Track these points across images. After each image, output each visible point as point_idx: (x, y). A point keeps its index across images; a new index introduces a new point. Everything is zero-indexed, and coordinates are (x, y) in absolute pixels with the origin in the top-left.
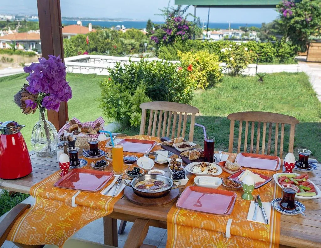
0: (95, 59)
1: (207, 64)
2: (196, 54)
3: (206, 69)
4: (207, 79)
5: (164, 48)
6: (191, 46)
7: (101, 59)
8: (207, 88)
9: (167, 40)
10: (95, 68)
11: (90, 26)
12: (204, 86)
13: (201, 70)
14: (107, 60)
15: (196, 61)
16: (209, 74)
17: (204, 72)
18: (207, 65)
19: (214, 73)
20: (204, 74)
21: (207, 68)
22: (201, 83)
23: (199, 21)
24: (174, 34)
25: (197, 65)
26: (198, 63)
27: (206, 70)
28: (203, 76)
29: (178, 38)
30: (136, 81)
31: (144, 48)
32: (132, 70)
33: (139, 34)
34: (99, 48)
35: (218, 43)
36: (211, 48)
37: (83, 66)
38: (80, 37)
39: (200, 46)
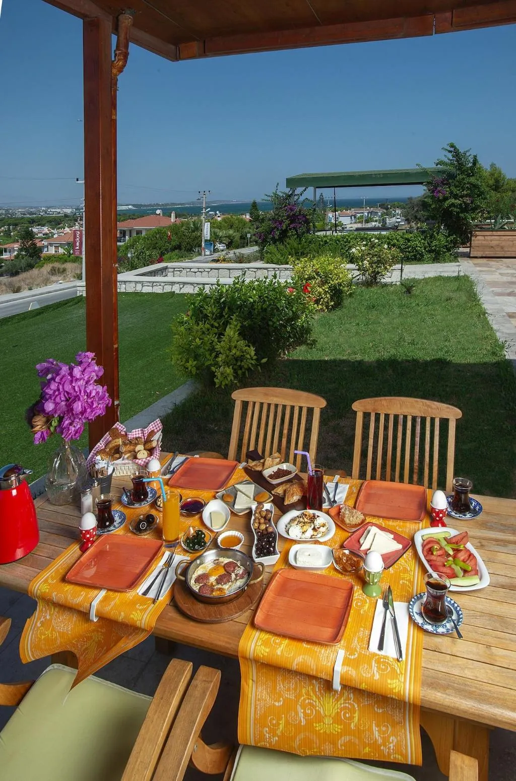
0: (174, 268)
1: (331, 274)
2: (315, 261)
3: (330, 283)
4: (331, 297)
5: (272, 248)
6: (310, 242)
7: (183, 269)
8: (331, 309)
9: (277, 237)
10: (173, 283)
11: (173, 215)
12: (327, 307)
13: (323, 283)
14: (191, 269)
15: (315, 271)
16: (334, 290)
17: (326, 287)
18: (330, 276)
19: (341, 288)
20: (327, 290)
21: (331, 282)
22: (322, 303)
23: (323, 199)
24: (287, 227)
25: (316, 277)
26: (318, 274)
27: (330, 285)
28: (326, 292)
29: (292, 232)
30: (226, 316)
31: (246, 241)
32: (220, 299)
33: (241, 221)
34: (184, 244)
35: (347, 237)
36: (337, 243)
37: (156, 282)
38: (159, 232)
39: (322, 241)
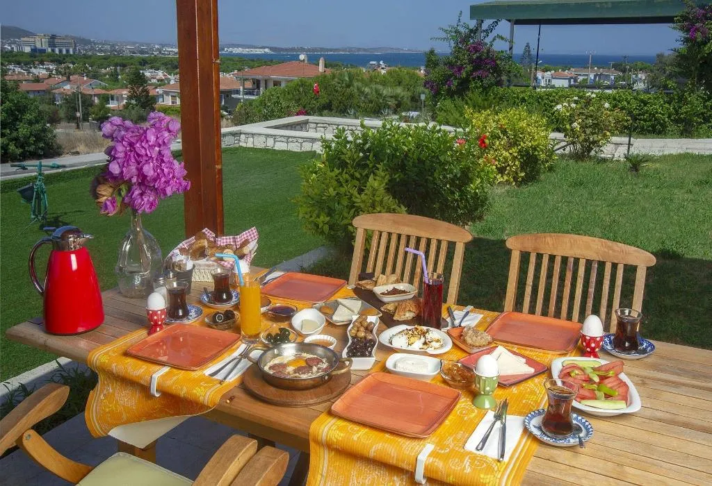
0: (317, 124)
1: (521, 134)
2: (501, 116)
3: (520, 145)
4: (521, 165)
5: (448, 103)
6: (501, 99)
7: (329, 124)
8: (521, 182)
9: (453, 88)
10: (313, 140)
11: (321, 62)
12: (515, 179)
13: (510, 145)
14: (338, 125)
15: (500, 129)
16: (525, 155)
17: (514, 150)
18: (521, 136)
19: (536, 153)
20: (516, 154)
21: (522, 144)
22: (508, 173)
23: (529, 51)
24: (468, 75)
25: (501, 136)
26: (504, 132)
27: (519, 147)
28: (514, 158)
29: (476, 83)
31: (419, 104)
33: (414, 77)
34: (335, 103)
36: (539, 102)
37: (292, 137)
38: (303, 84)
39: (518, 99)
